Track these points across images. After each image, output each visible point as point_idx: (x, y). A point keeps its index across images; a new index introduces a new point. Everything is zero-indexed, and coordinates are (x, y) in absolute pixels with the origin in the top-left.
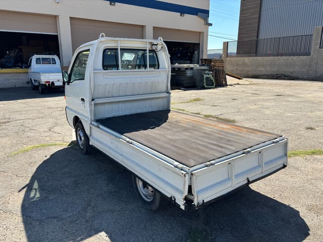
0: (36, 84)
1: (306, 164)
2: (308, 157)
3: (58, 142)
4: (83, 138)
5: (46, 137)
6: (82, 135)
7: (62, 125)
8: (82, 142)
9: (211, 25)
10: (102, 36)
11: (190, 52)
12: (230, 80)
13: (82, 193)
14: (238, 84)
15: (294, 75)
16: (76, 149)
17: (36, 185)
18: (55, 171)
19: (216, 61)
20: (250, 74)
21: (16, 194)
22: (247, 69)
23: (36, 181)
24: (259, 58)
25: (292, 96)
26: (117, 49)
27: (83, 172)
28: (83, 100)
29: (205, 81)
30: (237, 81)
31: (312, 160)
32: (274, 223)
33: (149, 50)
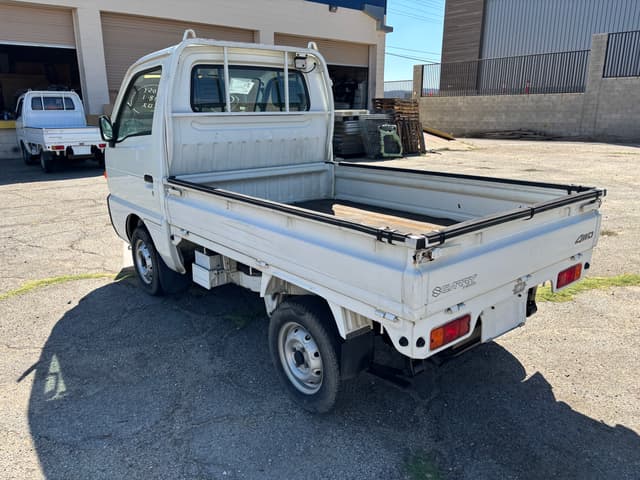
0: (34, 152)
1: (616, 304)
2: (617, 290)
3: (94, 271)
4: (149, 262)
5: (65, 261)
6: (146, 254)
7: (97, 236)
8: (148, 269)
9: (390, 29)
10: (190, 36)
11: (350, 86)
12: (430, 141)
13: (158, 380)
14: (447, 149)
15: (551, 131)
16: (134, 287)
17: (55, 366)
18: (92, 334)
19: (404, 103)
20: (467, 129)
21: (11, 386)
22: (460, 119)
23: (54, 358)
24: (485, 98)
25: (556, 171)
26: (222, 67)
27: (154, 333)
28: (148, 178)
29: (382, 143)
30: (444, 143)
31: (625, 297)
32: (579, 430)
33: (289, 70)
